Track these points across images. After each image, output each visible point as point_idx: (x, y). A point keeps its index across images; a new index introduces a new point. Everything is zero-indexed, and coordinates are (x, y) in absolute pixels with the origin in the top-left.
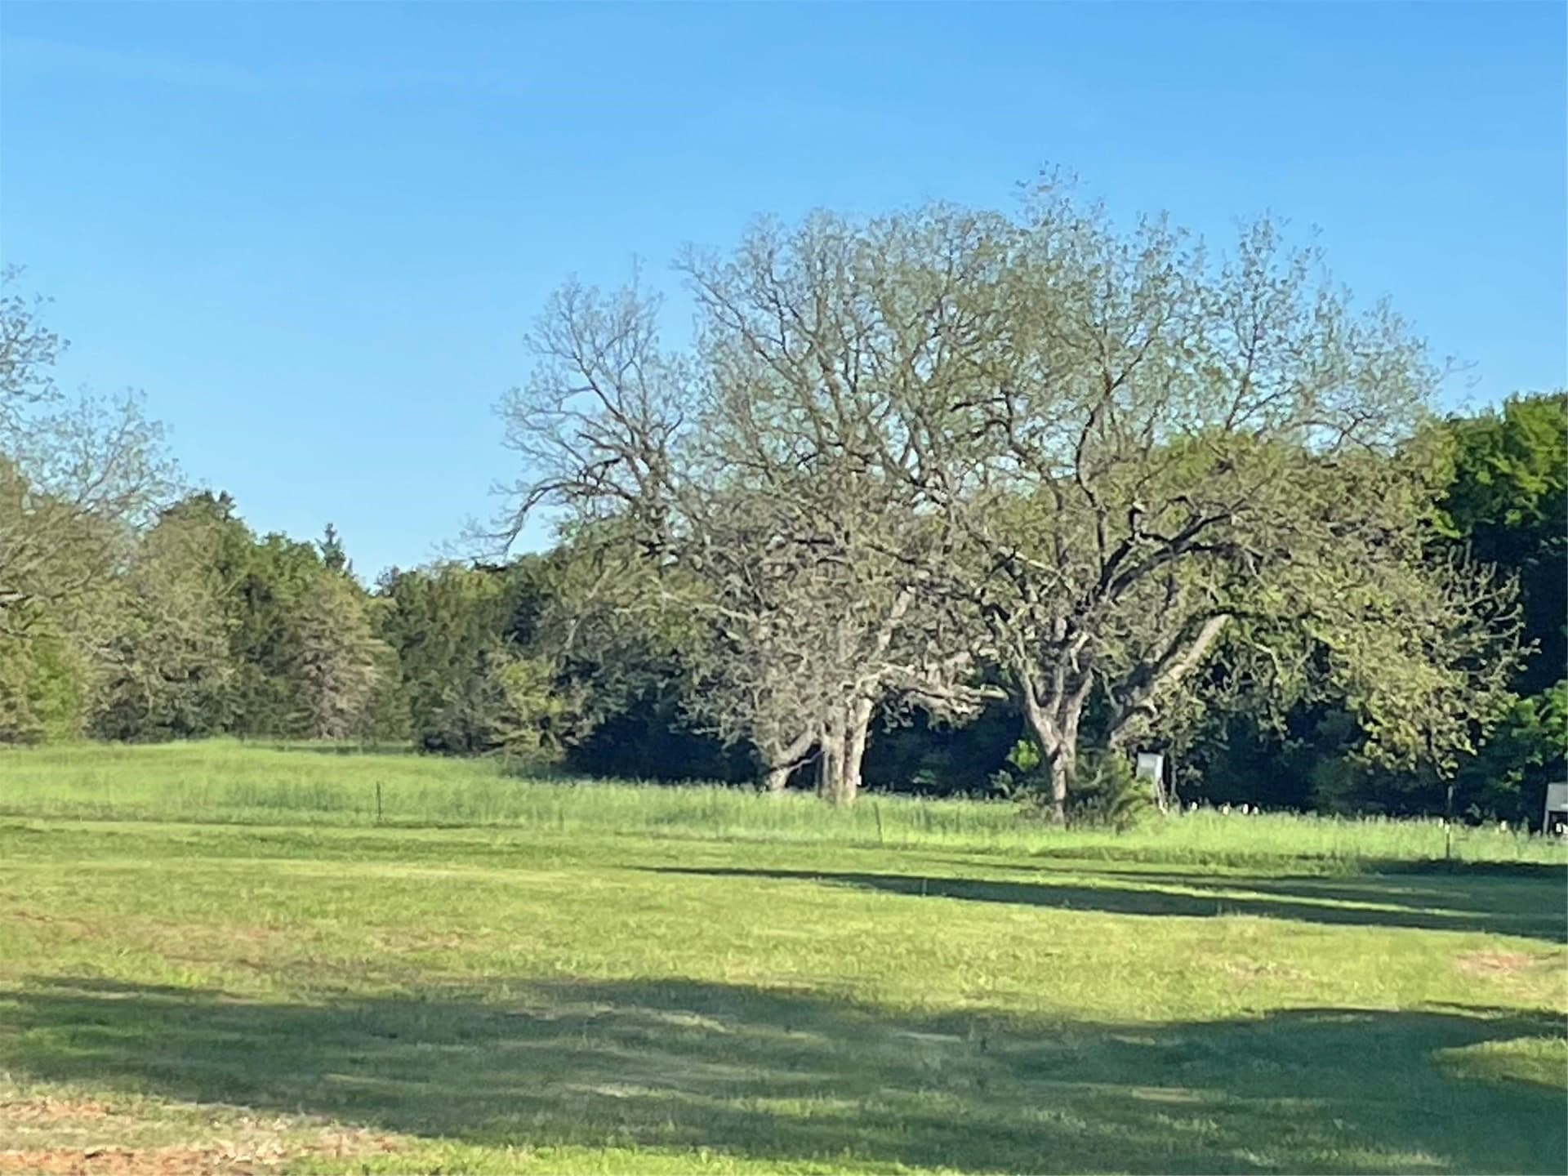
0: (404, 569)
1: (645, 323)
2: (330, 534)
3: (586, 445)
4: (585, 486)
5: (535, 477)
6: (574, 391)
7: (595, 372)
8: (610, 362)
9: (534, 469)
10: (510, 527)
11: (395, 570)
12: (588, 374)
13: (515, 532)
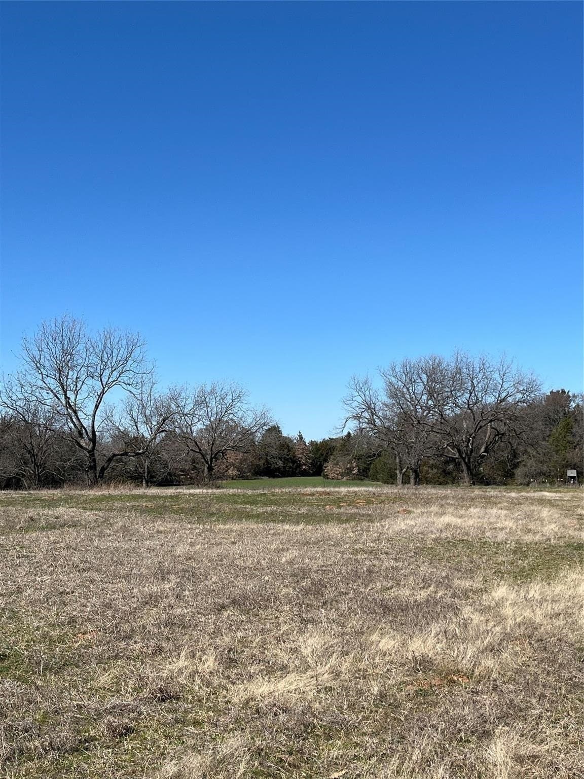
0: (313, 440)
1: (370, 382)
2: (300, 433)
3: (357, 409)
4: (357, 417)
5: (348, 415)
6: (355, 396)
7: (360, 392)
8: (363, 390)
9: (347, 413)
10: (343, 426)
11: (311, 441)
12: (358, 392)
13: (344, 427)
